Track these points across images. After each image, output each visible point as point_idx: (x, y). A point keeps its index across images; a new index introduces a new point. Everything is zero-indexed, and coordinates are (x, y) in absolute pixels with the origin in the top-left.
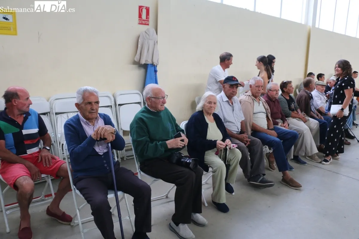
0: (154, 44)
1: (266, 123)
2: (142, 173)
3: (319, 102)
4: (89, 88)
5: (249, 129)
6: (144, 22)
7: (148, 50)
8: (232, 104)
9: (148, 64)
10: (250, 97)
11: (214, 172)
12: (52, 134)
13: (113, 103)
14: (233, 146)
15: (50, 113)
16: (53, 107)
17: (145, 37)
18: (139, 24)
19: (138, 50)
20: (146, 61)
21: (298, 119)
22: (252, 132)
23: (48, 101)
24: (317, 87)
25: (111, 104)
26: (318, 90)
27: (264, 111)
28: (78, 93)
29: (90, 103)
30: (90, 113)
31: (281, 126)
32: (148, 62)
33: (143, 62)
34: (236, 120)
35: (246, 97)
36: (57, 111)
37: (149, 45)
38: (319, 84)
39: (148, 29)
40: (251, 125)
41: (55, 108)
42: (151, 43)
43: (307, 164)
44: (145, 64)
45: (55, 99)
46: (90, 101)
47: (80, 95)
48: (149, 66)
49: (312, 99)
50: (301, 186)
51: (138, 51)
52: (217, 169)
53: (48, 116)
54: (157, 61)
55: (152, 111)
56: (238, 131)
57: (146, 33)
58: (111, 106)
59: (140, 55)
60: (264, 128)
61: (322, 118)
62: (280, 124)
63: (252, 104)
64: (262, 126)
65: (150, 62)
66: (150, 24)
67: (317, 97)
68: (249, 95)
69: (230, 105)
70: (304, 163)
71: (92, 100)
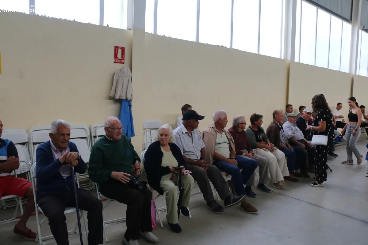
0: (129, 81)
1: (229, 152)
2: (101, 195)
3: (290, 132)
4: (63, 121)
5: (211, 159)
6: (119, 61)
7: (123, 86)
8: (192, 135)
9: (122, 99)
10: (213, 129)
11: (167, 195)
12: (30, 162)
13: (89, 134)
14: (186, 173)
15: (29, 143)
16: (31, 137)
17: (120, 75)
18: (115, 62)
19: (113, 85)
20: (121, 96)
21: (265, 149)
22: (214, 161)
23: (27, 132)
24: (289, 119)
25: (87, 135)
26: (291, 121)
27: (228, 141)
28: (53, 124)
29: (63, 135)
30: (62, 142)
31: (245, 155)
32: (123, 97)
33: (117, 97)
34: (195, 149)
35: (210, 129)
36: (35, 141)
37: (123, 82)
38: (292, 116)
39: (123, 68)
40: (213, 154)
41: (32, 139)
42: (126, 80)
43: (271, 192)
44: (119, 99)
45: (33, 130)
46: (64, 132)
47: (55, 127)
48: (123, 101)
49: (282, 130)
50: (257, 211)
51: (113, 87)
52: (169, 192)
53: (26, 145)
54: (131, 96)
55: (109, 140)
56: (197, 159)
57: (121, 71)
58: (87, 137)
59: (115, 91)
60: (226, 157)
61: (292, 148)
62: (245, 153)
63: (215, 135)
64: (224, 155)
65: (124, 97)
66: (125, 63)
67: (289, 128)
68: (213, 127)
69: (189, 136)
70: (269, 191)
71: (65, 132)
